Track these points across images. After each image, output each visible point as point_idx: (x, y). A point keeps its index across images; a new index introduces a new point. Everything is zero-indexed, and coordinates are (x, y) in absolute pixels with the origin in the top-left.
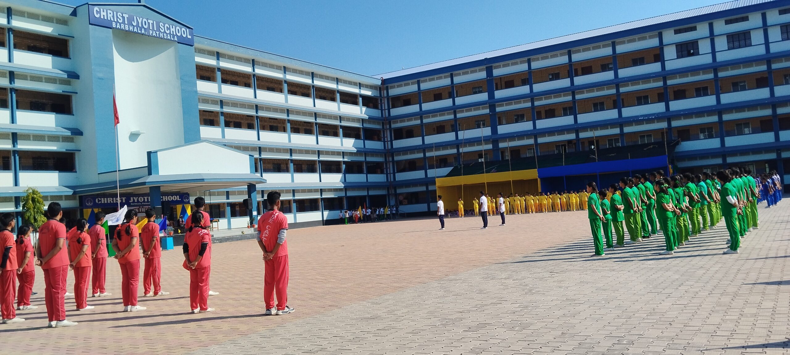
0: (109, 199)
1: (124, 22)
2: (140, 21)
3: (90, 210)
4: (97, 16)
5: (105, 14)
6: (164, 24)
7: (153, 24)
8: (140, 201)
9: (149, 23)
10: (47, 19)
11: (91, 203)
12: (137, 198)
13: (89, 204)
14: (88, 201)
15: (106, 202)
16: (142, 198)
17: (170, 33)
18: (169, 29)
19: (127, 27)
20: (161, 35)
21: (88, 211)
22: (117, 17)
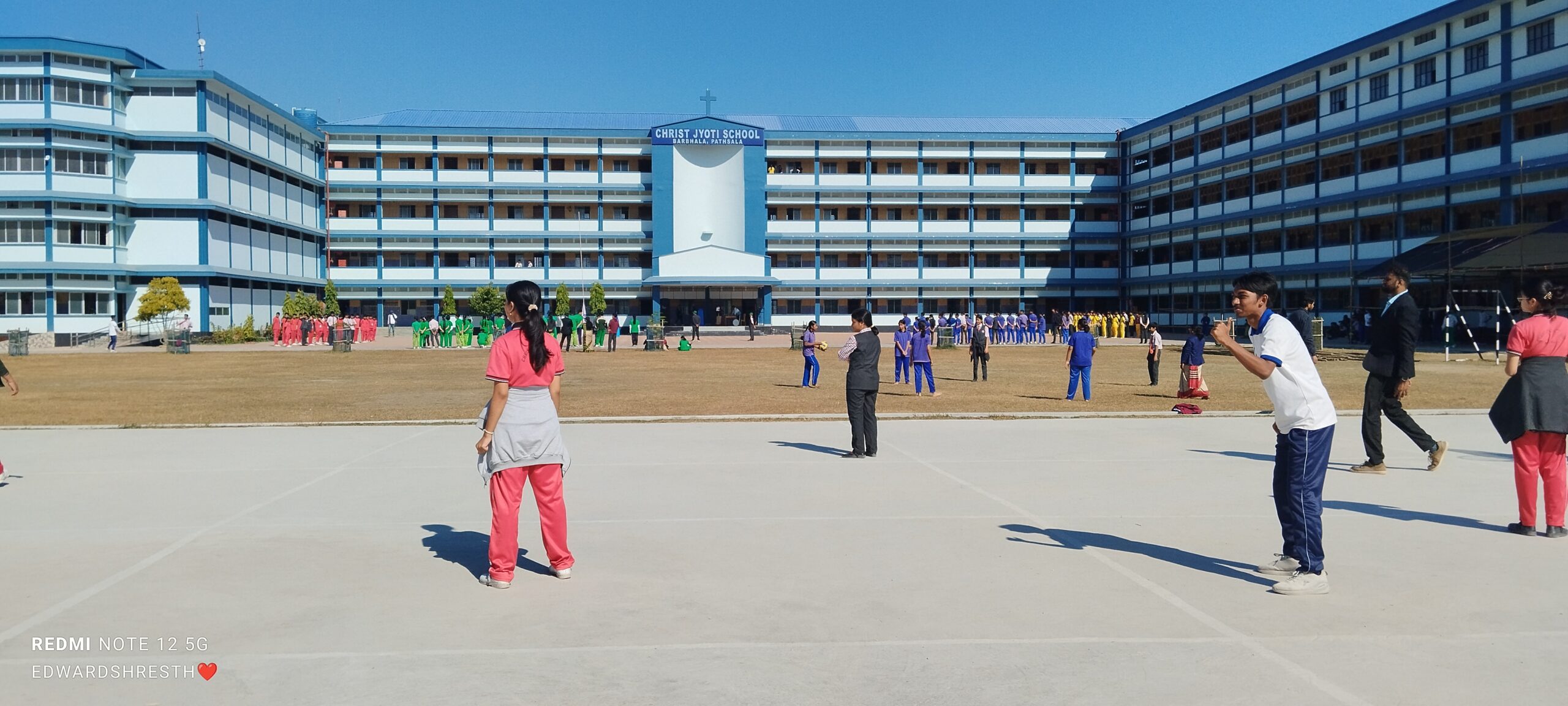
1: (685, 138)
2: (701, 133)
4: (659, 137)
5: (666, 133)
6: (729, 131)
7: (715, 133)
9: (711, 133)
10: (633, 143)
17: (734, 139)
18: (732, 134)
19: (687, 140)
20: (724, 141)
22: (678, 134)
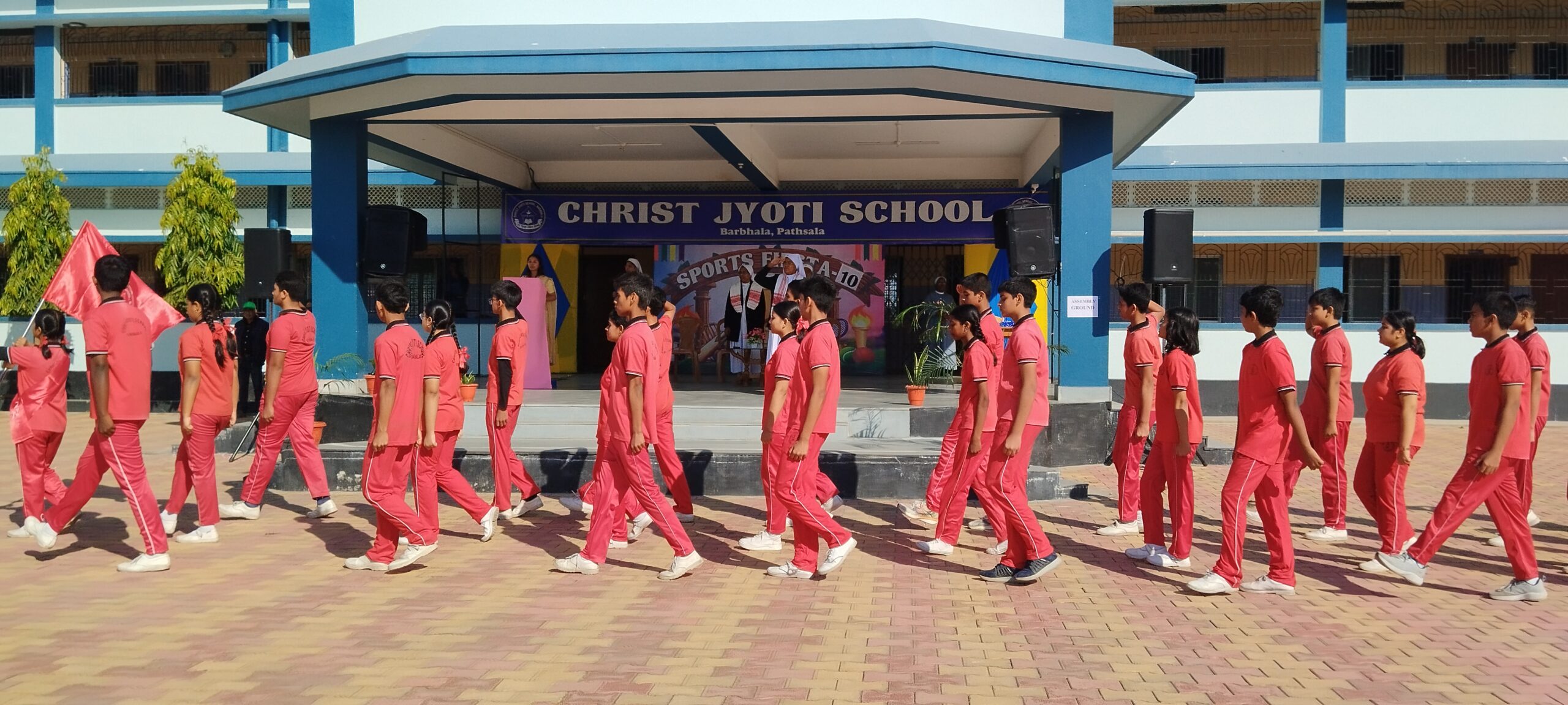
8: (767, 220)
13: (528, 225)
16: (779, 205)
21: (518, 249)
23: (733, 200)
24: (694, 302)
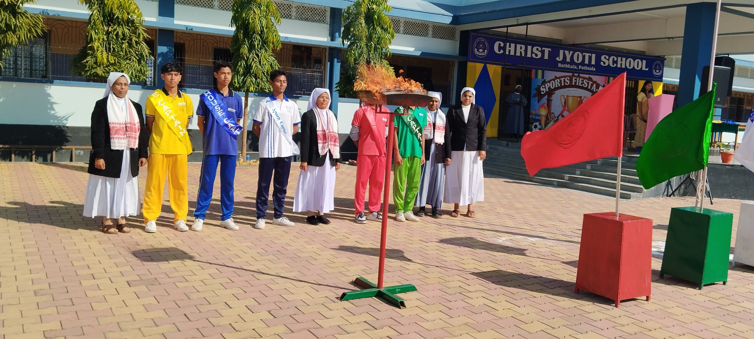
0: (518, 46)
3: (479, 66)
8: (576, 61)
11: (484, 51)
12: (571, 52)
13: (481, 53)
14: (479, 44)
15: (512, 53)
16: (580, 54)
21: (475, 67)
23: (564, 49)
24: (546, 101)
